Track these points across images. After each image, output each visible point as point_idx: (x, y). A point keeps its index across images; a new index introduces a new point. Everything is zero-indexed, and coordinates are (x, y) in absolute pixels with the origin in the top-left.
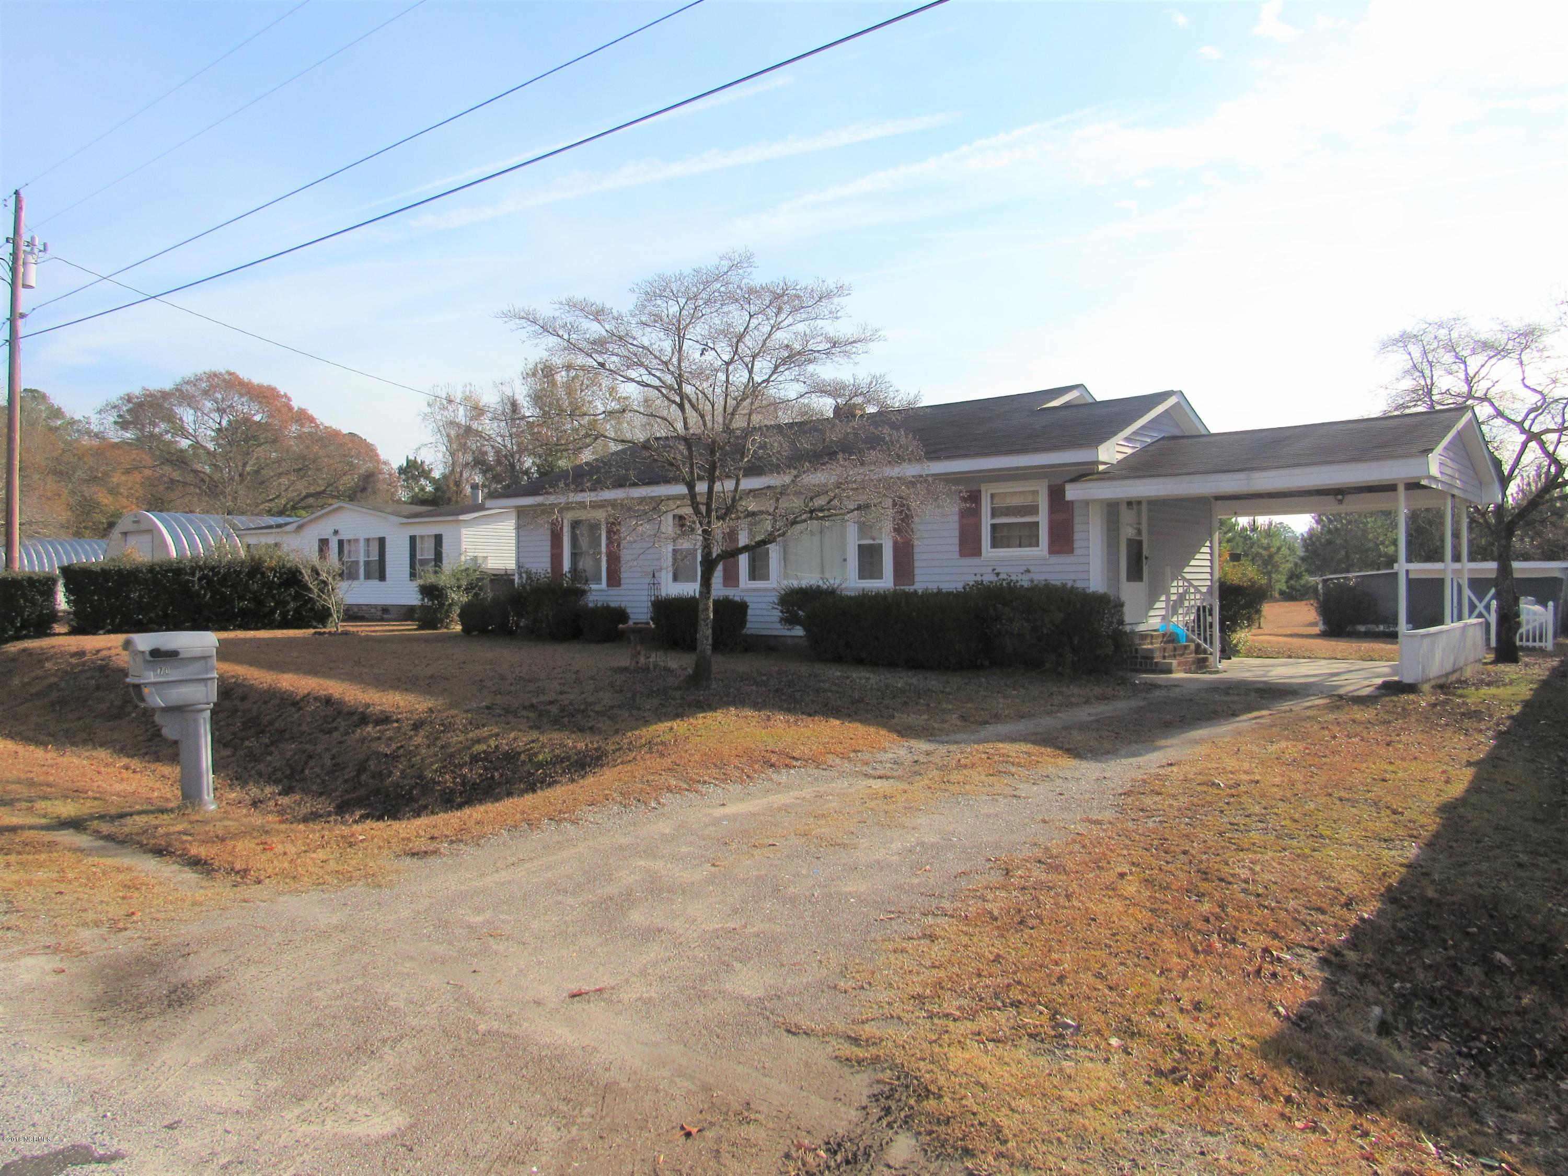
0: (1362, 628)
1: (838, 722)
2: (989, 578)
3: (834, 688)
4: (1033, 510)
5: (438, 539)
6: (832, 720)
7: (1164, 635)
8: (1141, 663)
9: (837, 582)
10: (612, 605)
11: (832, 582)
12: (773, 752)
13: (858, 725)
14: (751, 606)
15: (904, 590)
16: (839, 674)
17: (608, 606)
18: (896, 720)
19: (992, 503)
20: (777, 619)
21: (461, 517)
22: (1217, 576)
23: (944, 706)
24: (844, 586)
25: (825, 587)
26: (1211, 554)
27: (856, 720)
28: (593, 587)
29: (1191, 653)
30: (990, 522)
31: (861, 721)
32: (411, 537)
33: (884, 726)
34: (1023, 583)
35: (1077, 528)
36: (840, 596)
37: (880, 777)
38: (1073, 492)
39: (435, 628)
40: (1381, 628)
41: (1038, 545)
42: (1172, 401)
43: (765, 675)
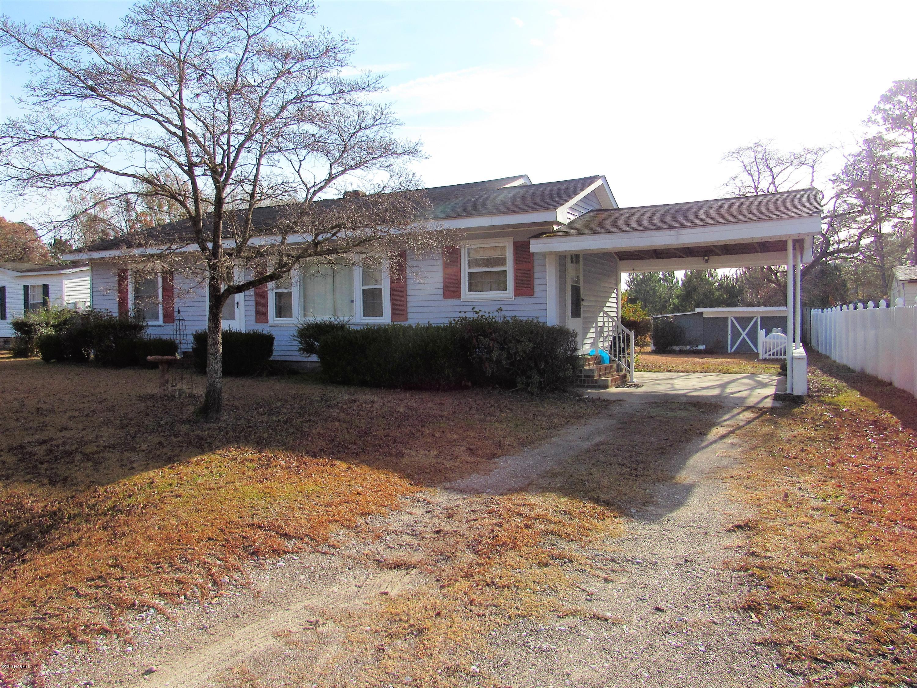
0: (677, 348)
1: (344, 466)
2: (471, 315)
3: (342, 416)
4: (502, 261)
5: (46, 289)
6: (338, 462)
7: (595, 358)
8: (584, 380)
9: (346, 319)
10: (164, 337)
11: (342, 318)
12: (260, 527)
13: (366, 469)
14: (276, 338)
15: (400, 325)
16: (347, 397)
17: (161, 340)
18: (404, 460)
19: (469, 256)
20: (296, 348)
21: (63, 272)
22: (620, 315)
23: (449, 436)
24: (351, 322)
25: (336, 322)
26: (617, 299)
27: (363, 462)
28: (150, 323)
29: (614, 371)
30: (467, 271)
31: (369, 463)
32: (24, 286)
33: (395, 468)
34: (497, 319)
35: (536, 275)
36: (348, 330)
37: (397, 566)
38: (536, 246)
39: (26, 356)
40: (688, 347)
41: (505, 289)
42: (599, 182)
43: (281, 400)
